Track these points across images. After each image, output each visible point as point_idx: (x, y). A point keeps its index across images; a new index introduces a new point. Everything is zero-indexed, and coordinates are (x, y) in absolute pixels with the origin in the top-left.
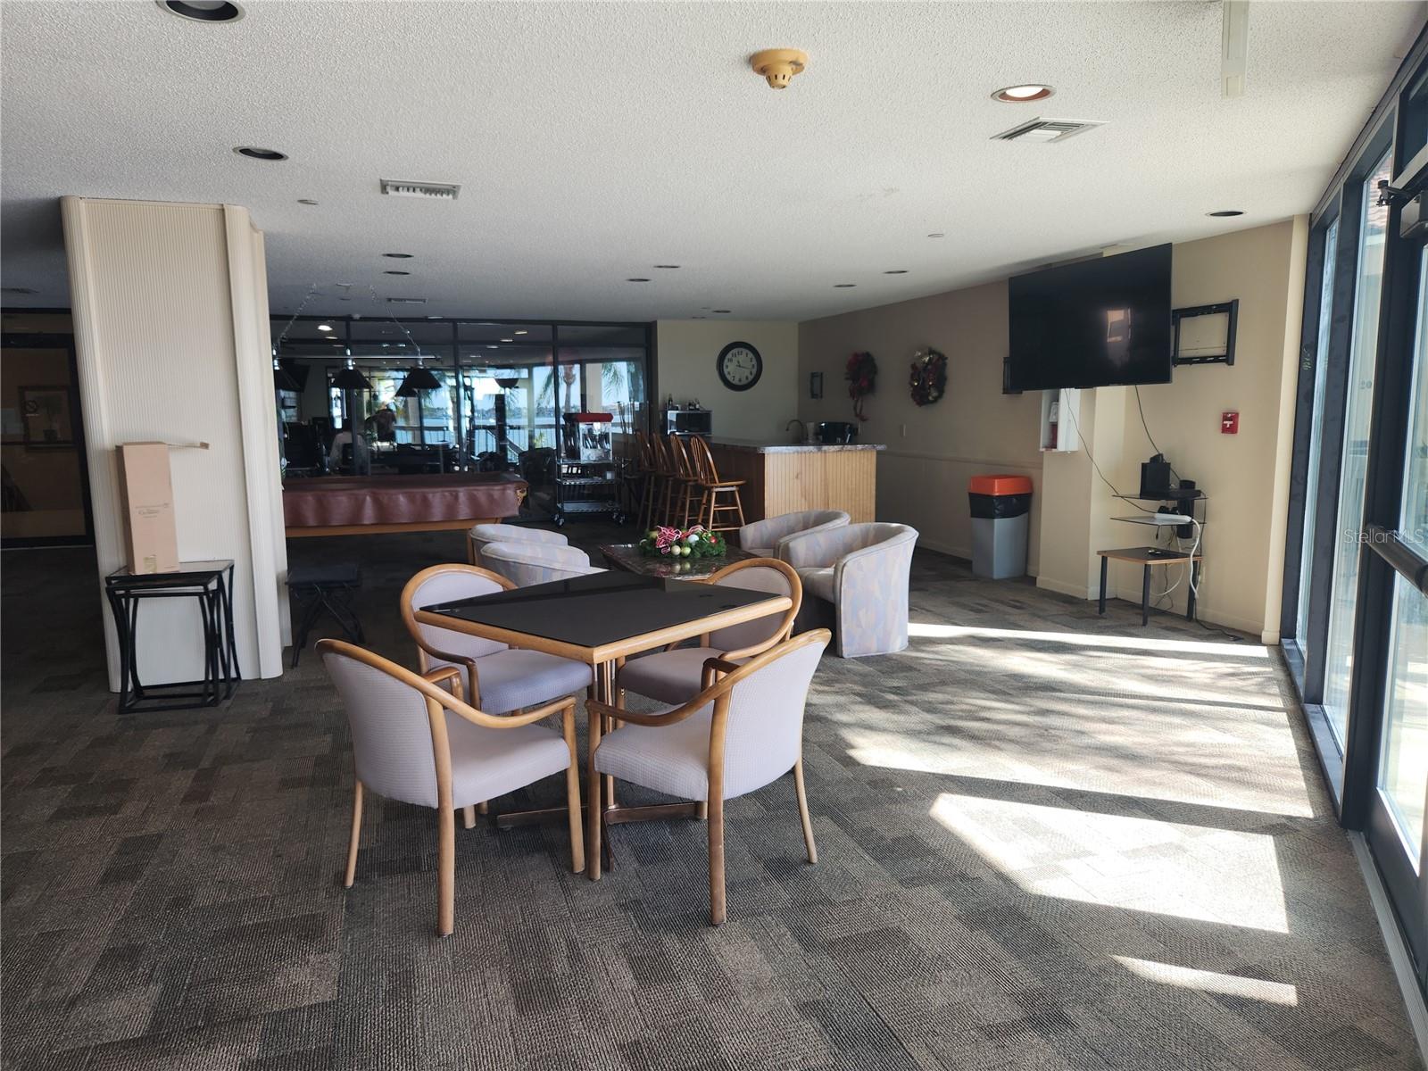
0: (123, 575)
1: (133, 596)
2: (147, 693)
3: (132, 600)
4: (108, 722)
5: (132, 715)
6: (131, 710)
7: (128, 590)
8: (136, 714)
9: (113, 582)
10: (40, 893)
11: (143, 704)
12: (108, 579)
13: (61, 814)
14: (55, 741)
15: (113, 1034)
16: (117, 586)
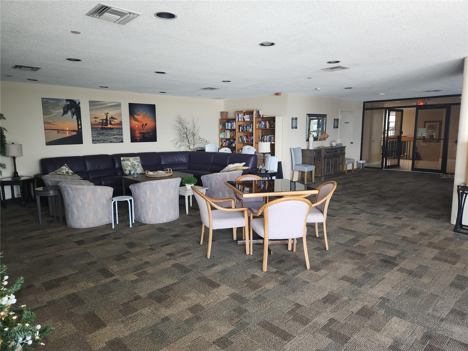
0: (462, 185)
1: (465, 193)
2: (464, 227)
3: (465, 195)
4: (450, 233)
5: (459, 233)
6: (458, 232)
7: (463, 191)
8: (460, 234)
9: (460, 187)
10: (430, 280)
11: (462, 231)
12: (458, 186)
13: (435, 258)
14: (433, 234)
15: (455, 337)
16: (460, 189)
